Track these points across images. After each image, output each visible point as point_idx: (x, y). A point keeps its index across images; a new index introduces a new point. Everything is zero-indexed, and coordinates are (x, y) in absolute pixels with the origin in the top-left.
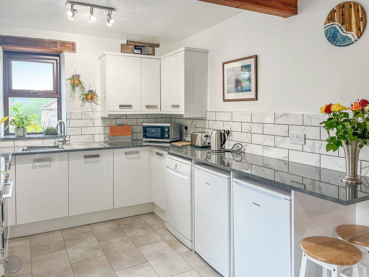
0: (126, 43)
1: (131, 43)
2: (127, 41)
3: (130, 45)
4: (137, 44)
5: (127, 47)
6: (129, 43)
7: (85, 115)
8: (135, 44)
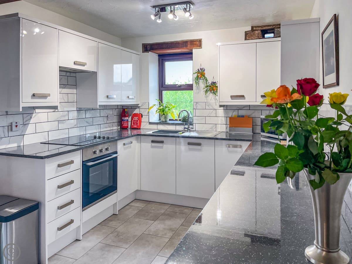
0: (250, 29)
1: (257, 29)
2: (252, 27)
3: (256, 30)
4: (264, 28)
5: (252, 33)
6: (254, 29)
7: (209, 106)
8: (262, 29)
